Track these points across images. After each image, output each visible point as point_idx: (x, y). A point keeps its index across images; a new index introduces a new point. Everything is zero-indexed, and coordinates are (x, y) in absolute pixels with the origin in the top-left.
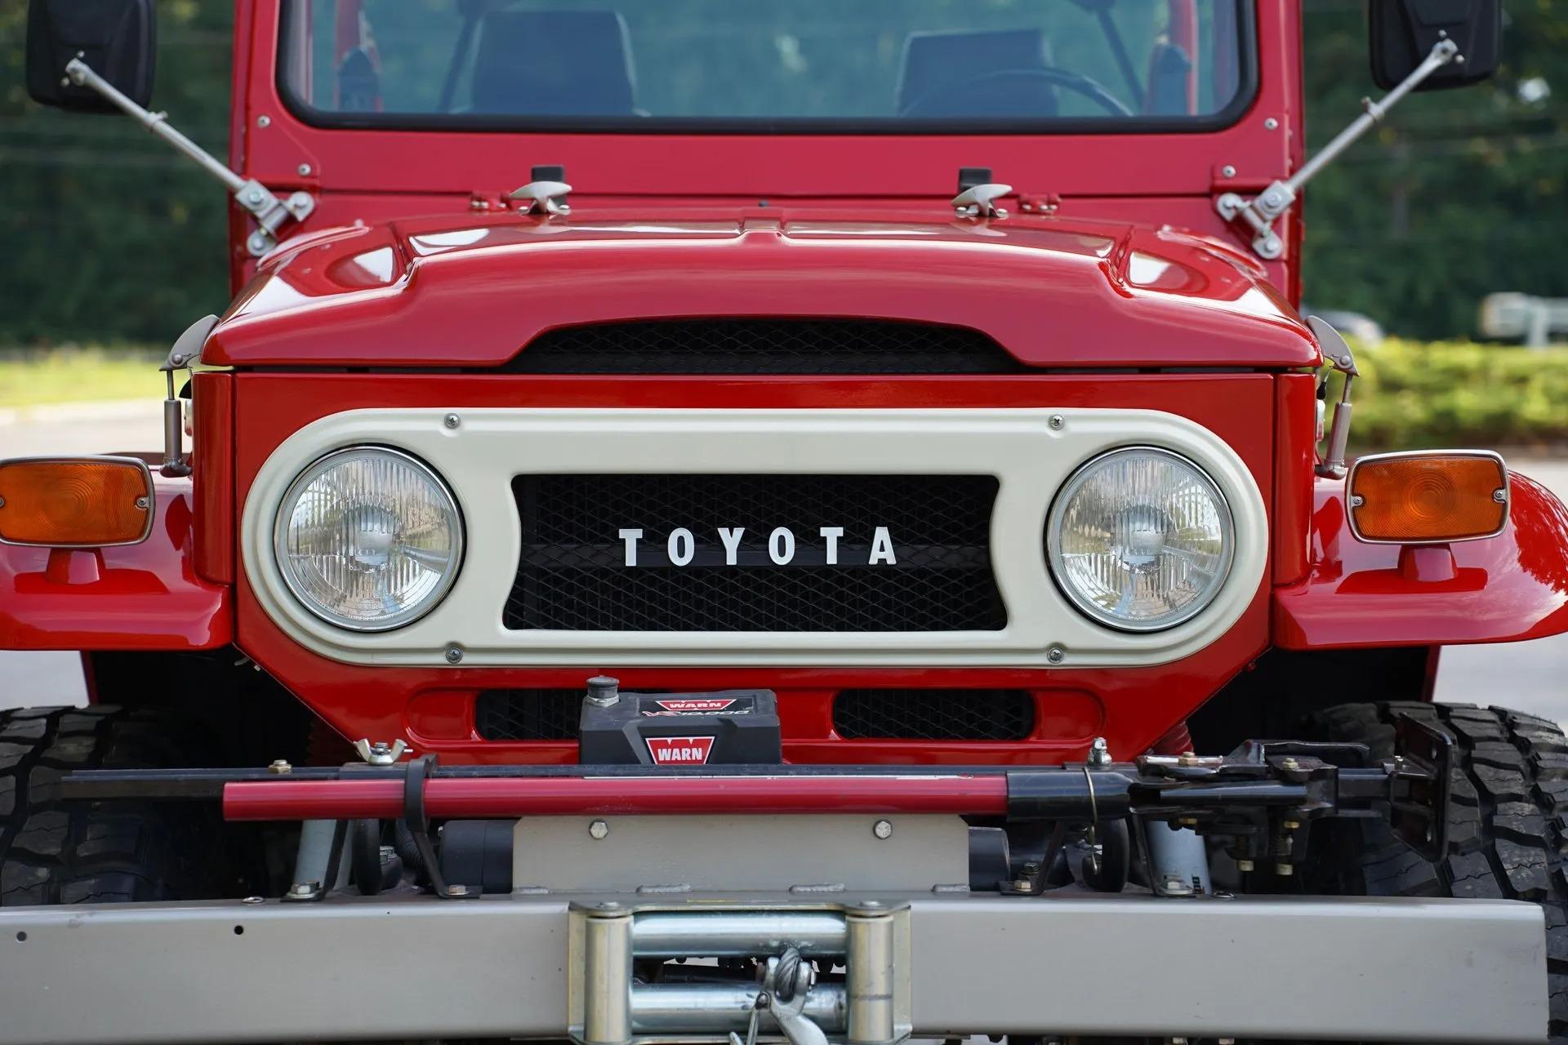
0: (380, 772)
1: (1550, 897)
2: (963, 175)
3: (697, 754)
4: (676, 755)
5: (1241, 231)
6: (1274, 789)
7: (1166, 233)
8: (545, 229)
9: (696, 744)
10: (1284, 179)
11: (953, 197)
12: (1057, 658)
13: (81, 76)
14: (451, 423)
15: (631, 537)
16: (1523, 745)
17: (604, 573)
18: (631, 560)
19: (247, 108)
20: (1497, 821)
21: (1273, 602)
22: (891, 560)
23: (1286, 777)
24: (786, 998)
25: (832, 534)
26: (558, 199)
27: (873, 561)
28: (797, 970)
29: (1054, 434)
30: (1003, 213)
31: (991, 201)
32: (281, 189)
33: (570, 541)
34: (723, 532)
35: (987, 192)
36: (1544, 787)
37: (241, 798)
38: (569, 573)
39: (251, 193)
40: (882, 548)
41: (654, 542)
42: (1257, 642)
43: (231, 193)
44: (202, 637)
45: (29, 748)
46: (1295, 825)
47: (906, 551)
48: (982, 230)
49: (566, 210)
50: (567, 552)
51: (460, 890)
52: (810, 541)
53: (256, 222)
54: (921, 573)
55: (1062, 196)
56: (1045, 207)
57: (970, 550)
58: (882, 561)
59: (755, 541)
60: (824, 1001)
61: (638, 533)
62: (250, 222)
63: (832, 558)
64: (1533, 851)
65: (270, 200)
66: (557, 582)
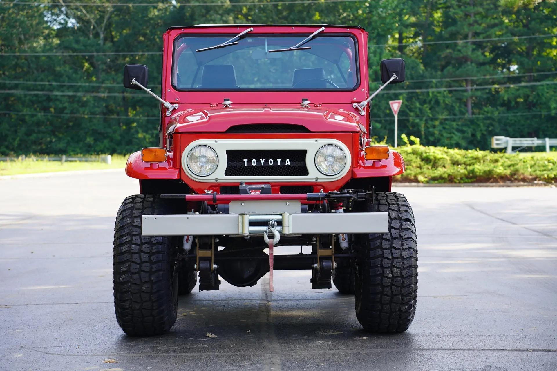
0: (208, 194)
1: (397, 219)
2: (302, 100)
3: (258, 193)
4: (255, 193)
5: (357, 110)
6: (348, 195)
7: (341, 110)
8: (228, 109)
9: (258, 191)
10: (365, 100)
11: (300, 104)
12: (317, 180)
13: (135, 83)
14: (216, 142)
15: (246, 161)
16: (397, 197)
17: (241, 167)
18: (246, 165)
19: (165, 88)
20: (390, 208)
21: (352, 171)
22: (289, 164)
23: (350, 193)
24: (273, 227)
25: (279, 160)
26: (229, 105)
27: (286, 164)
28: (274, 223)
29: (316, 143)
30: (309, 107)
31: (307, 104)
32: (172, 103)
33: (235, 162)
34: (261, 160)
35: (306, 103)
36: (398, 202)
37: (188, 197)
38: (235, 167)
39: (167, 104)
40: (288, 162)
41: (249, 162)
42: (350, 177)
43: (163, 104)
44: (176, 177)
45: (143, 199)
46: (351, 201)
47: (292, 163)
48: (305, 109)
49: (231, 106)
50: (235, 163)
51: (221, 213)
52: (276, 161)
53: (168, 110)
54: (294, 166)
55: (322, 103)
56: (319, 105)
57: (302, 163)
58: (288, 164)
59: (266, 161)
60: (279, 228)
61: (247, 160)
62: (166, 110)
63: (279, 164)
64: (395, 212)
65: (171, 105)
66: (233, 168)
